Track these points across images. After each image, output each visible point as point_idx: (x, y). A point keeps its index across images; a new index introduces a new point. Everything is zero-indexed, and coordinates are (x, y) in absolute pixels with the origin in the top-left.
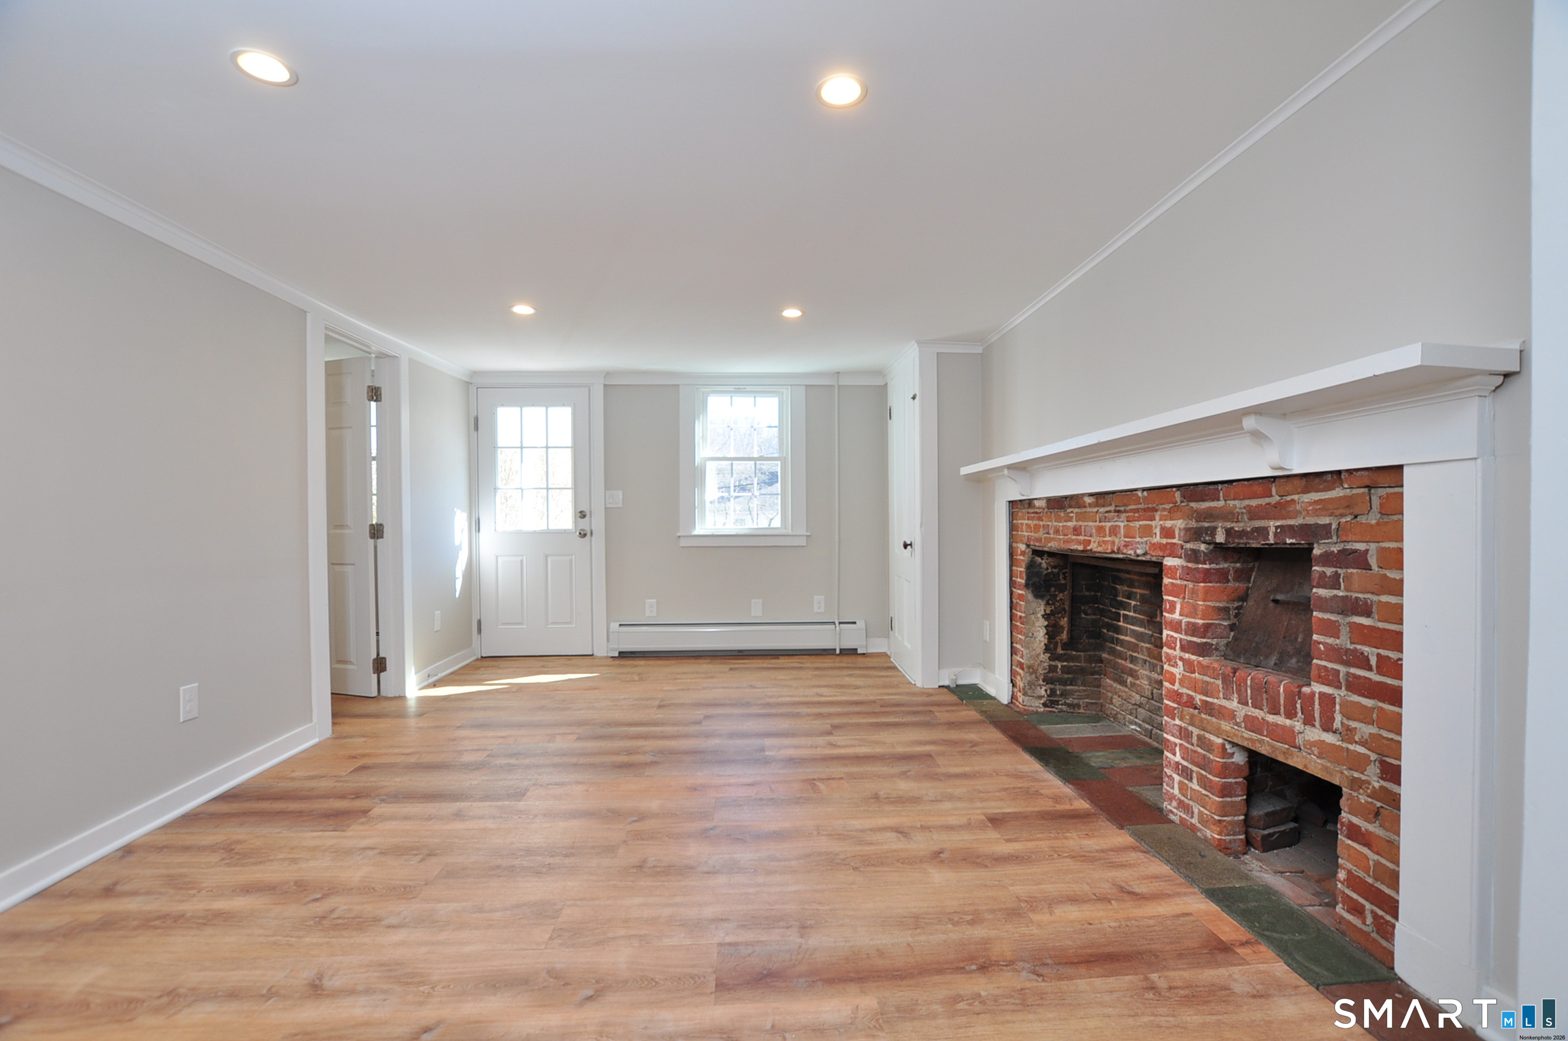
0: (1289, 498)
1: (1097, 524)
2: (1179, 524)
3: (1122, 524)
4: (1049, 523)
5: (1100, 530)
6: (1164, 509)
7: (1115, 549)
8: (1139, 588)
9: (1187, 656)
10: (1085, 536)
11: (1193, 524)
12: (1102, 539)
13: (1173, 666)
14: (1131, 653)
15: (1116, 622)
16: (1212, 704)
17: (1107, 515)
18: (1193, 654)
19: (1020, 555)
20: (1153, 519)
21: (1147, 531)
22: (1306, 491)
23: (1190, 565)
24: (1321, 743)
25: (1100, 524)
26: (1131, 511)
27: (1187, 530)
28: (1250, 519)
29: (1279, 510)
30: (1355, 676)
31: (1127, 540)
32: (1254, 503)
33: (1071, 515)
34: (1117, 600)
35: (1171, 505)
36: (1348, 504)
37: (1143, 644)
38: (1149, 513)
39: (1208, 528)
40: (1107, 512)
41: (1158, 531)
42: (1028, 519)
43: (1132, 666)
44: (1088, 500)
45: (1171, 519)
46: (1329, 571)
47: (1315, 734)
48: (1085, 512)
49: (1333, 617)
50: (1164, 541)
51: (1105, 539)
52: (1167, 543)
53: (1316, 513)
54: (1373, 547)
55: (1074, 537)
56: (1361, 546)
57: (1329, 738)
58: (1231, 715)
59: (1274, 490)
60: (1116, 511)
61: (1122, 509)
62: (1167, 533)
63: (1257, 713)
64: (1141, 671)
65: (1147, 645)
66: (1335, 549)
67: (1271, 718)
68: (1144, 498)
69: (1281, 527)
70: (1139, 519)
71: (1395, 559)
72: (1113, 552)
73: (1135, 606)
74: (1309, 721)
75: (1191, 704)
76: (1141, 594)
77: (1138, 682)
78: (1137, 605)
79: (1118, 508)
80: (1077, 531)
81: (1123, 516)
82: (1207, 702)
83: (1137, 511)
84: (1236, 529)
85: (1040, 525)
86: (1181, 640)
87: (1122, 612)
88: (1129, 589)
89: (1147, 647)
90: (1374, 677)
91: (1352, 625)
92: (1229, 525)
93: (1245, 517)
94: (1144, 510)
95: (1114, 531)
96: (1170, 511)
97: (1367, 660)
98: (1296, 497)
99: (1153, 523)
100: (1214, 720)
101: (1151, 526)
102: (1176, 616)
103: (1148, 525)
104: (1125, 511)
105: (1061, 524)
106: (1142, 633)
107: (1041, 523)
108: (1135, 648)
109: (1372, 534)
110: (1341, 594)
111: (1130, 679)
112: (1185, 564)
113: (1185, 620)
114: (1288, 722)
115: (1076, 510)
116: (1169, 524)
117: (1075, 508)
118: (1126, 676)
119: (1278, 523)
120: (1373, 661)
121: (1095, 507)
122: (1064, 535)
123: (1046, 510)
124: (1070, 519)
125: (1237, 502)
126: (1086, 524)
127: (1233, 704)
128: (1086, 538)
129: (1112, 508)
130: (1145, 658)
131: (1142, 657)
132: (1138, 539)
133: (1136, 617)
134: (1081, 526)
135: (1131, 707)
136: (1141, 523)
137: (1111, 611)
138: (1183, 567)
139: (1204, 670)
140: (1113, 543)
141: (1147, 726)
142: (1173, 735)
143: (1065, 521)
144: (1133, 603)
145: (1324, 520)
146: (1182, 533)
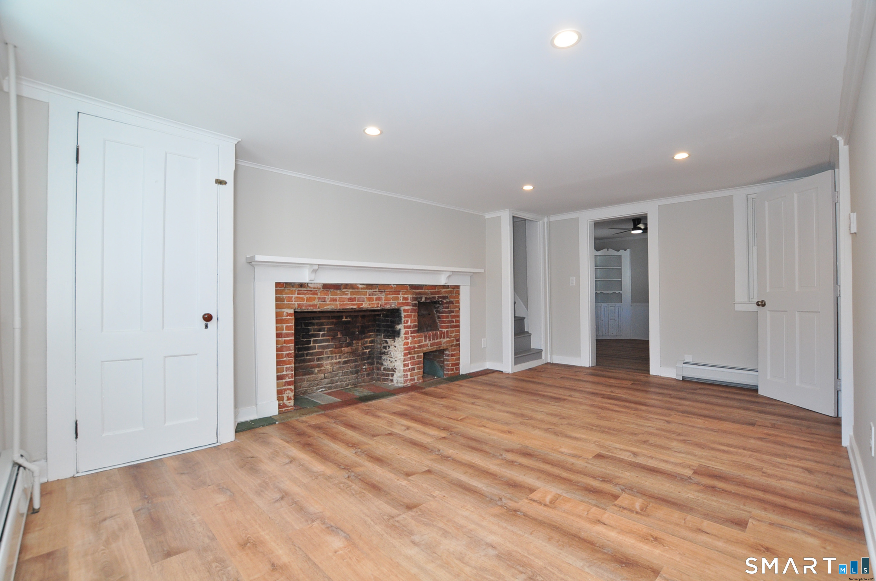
0: (440, 290)
1: (368, 296)
2: (410, 296)
3: (383, 296)
4: (326, 296)
5: (370, 299)
6: (403, 292)
7: (379, 306)
8: (327, 325)
9: (413, 335)
10: (358, 301)
11: (414, 296)
12: (370, 302)
13: (408, 340)
14: (318, 357)
15: (307, 345)
16: (421, 345)
17: (374, 293)
18: (415, 333)
19: (287, 316)
20: (399, 294)
21: (397, 299)
22: (443, 288)
23: (414, 308)
24: (447, 341)
25: (370, 296)
26: (388, 291)
27: (413, 298)
28: (431, 295)
29: (438, 293)
30: (452, 325)
31: (386, 302)
32: (432, 291)
33: (347, 292)
34: (309, 334)
35: (406, 290)
36: (451, 292)
37: (326, 350)
38: (397, 292)
39: (420, 297)
40: (374, 292)
41: (401, 298)
42: (298, 294)
43: (319, 363)
44: (360, 286)
45: (406, 295)
46: (447, 305)
47: (445, 340)
48: (359, 291)
49: (447, 314)
50: (404, 301)
51: (372, 302)
52: (405, 302)
53: (445, 293)
54: (454, 300)
55: (349, 303)
56: (452, 300)
57: (448, 339)
58: (427, 345)
59: (437, 288)
60: (379, 292)
61: (383, 291)
62: (405, 299)
63: (433, 341)
64: (325, 362)
65: (330, 350)
66: (448, 301)
67: (436, 341)
68: (395, 287)
69: (439, 296)
70: (392, 294)
71: (458, 302)
72: (378, 307)
73: (323, 334)
74: (444, 338)
75: (414, 347)
76: (328, 328)
77: (323, 368)
78: (325, 333)
79: (380, 290)
80: (350, 299)
81: (384, 293)
82: (419, 345)
83: (392, 292)
84: (428, 297)
85: (316, 298)
86: (411, 331)
87: (312, 339)
88: (319, 327)
89: (330, 351)
90: (454, 324)
91: (451, 315)
92: (426, 296)
93: (430, 294)
94: (395, 291)
95: (378, 299)
96: (405, 292)
97: (453, 321)
98: (441, 290)
99: (399, 296)
100: (422, 349)
101: (398, 297)
102: (409, 324)
103: (397, 297)
104: (385, 292)
105: (338, 297)
106: (327, 345)
107: (316, 296)
108: (321, 353)
109: (454, 297)
110: (449, 309)
111: (316, 370)
112: (412, 308)
113: (412, 324)
114: (440, 340)
115: (351, 290)
116: (406, 296)
117: (349, 289)
118: (313, 369)
119: (438, 296)
120: (454, 321)
121: (365, 289)
122: (341, 302)
123: (321, 289)
124: (347, 294)
125: (427, 290)
126: (358, 296)
127: (427, 342)
128: (359, 302)
129: (377, 290)
130: (328, 355)
131: (326, 356)
132: (392, 301)
133: (323, 339)
134: (355, 298)
135: (317, 382)
136: (393, 296)
137: (303, 341)
138: (412, 309)
139: (418, 337)
140: (378, 303)
141: (329, 385)
142: (407, 361)
143: (341, 295)
144: (321, 333)
145: (447, 295)
146: (411, 299)
